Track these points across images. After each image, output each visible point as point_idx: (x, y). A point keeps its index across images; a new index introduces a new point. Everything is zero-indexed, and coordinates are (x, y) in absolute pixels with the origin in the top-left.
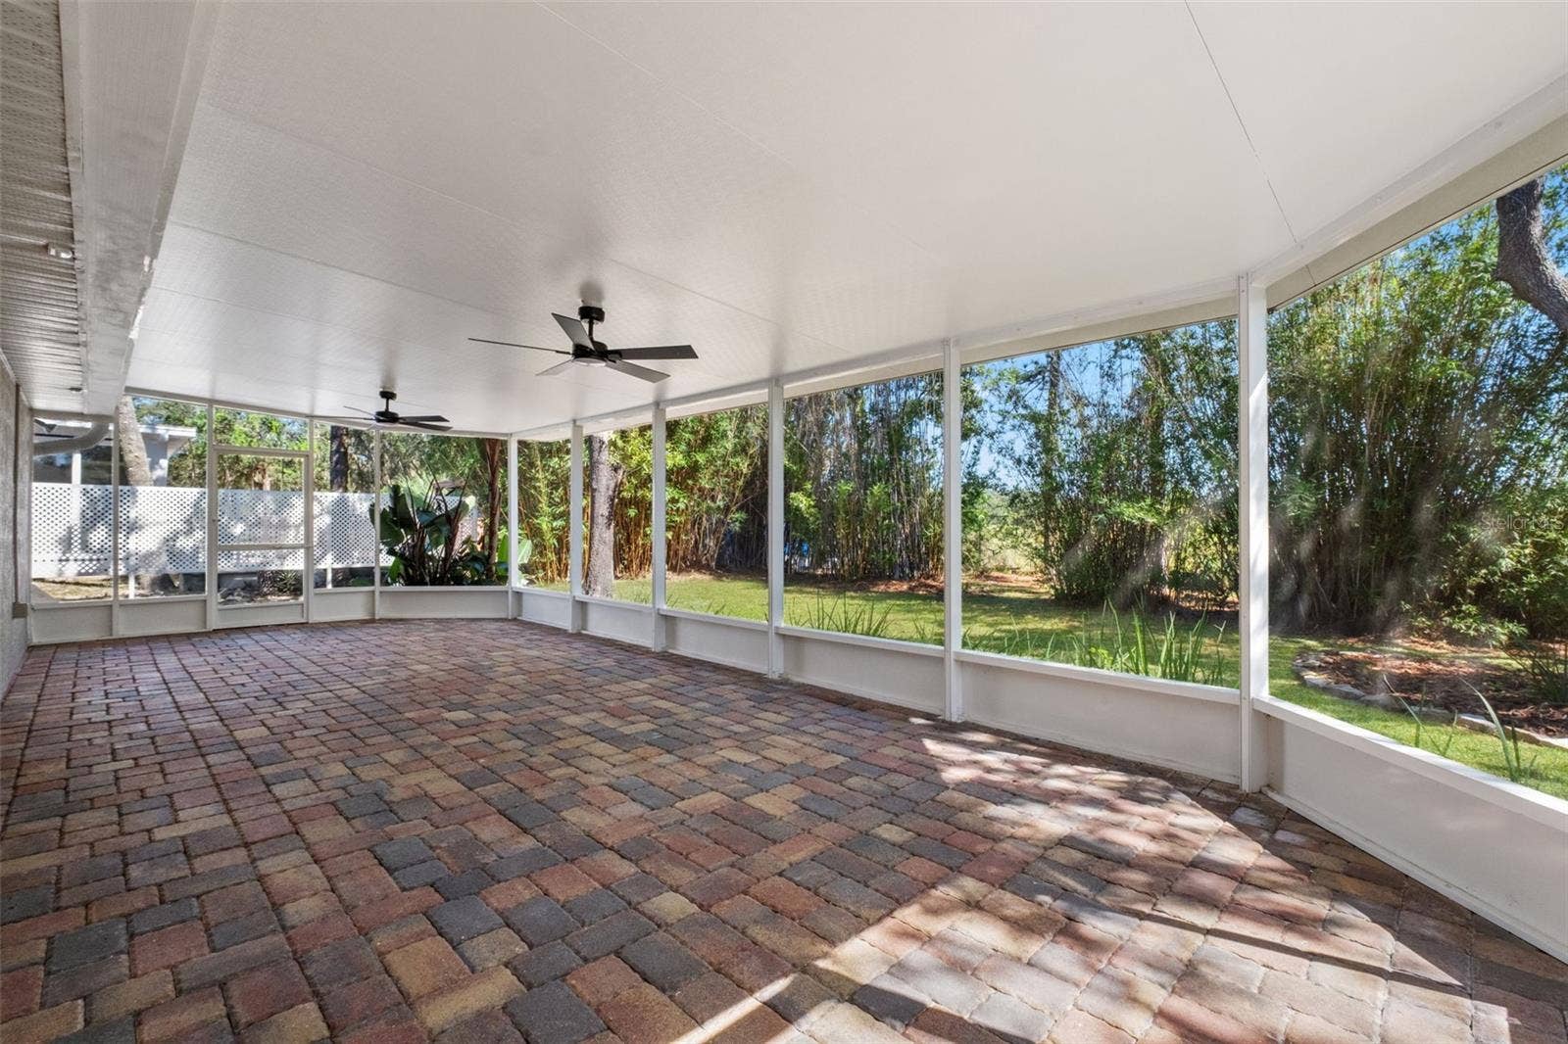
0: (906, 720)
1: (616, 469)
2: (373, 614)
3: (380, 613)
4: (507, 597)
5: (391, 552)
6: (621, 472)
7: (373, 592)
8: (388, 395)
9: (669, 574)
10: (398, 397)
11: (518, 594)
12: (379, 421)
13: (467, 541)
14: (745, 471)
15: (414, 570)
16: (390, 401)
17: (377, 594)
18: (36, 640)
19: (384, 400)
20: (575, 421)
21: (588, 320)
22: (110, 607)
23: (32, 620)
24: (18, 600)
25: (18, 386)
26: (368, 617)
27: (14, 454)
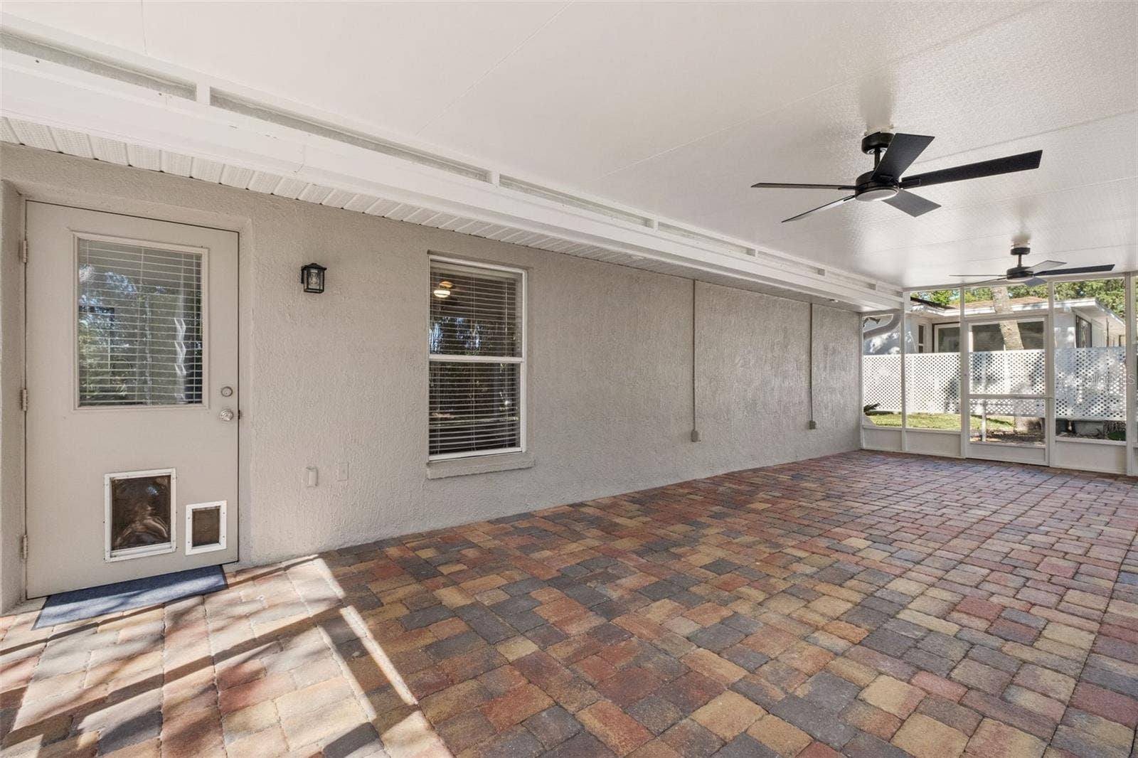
2: (1124, 470)
3: (1134, 471)
8: (1019, 251)
12: (1009, 278)
17: (1129, 449)
18: (865, 446)
21: (873, 150)
22: (900, 432)
23: (863, 433)
24: (814, 420)
25: (811, 304)
26: (1123, 474)
27: (807, 342)
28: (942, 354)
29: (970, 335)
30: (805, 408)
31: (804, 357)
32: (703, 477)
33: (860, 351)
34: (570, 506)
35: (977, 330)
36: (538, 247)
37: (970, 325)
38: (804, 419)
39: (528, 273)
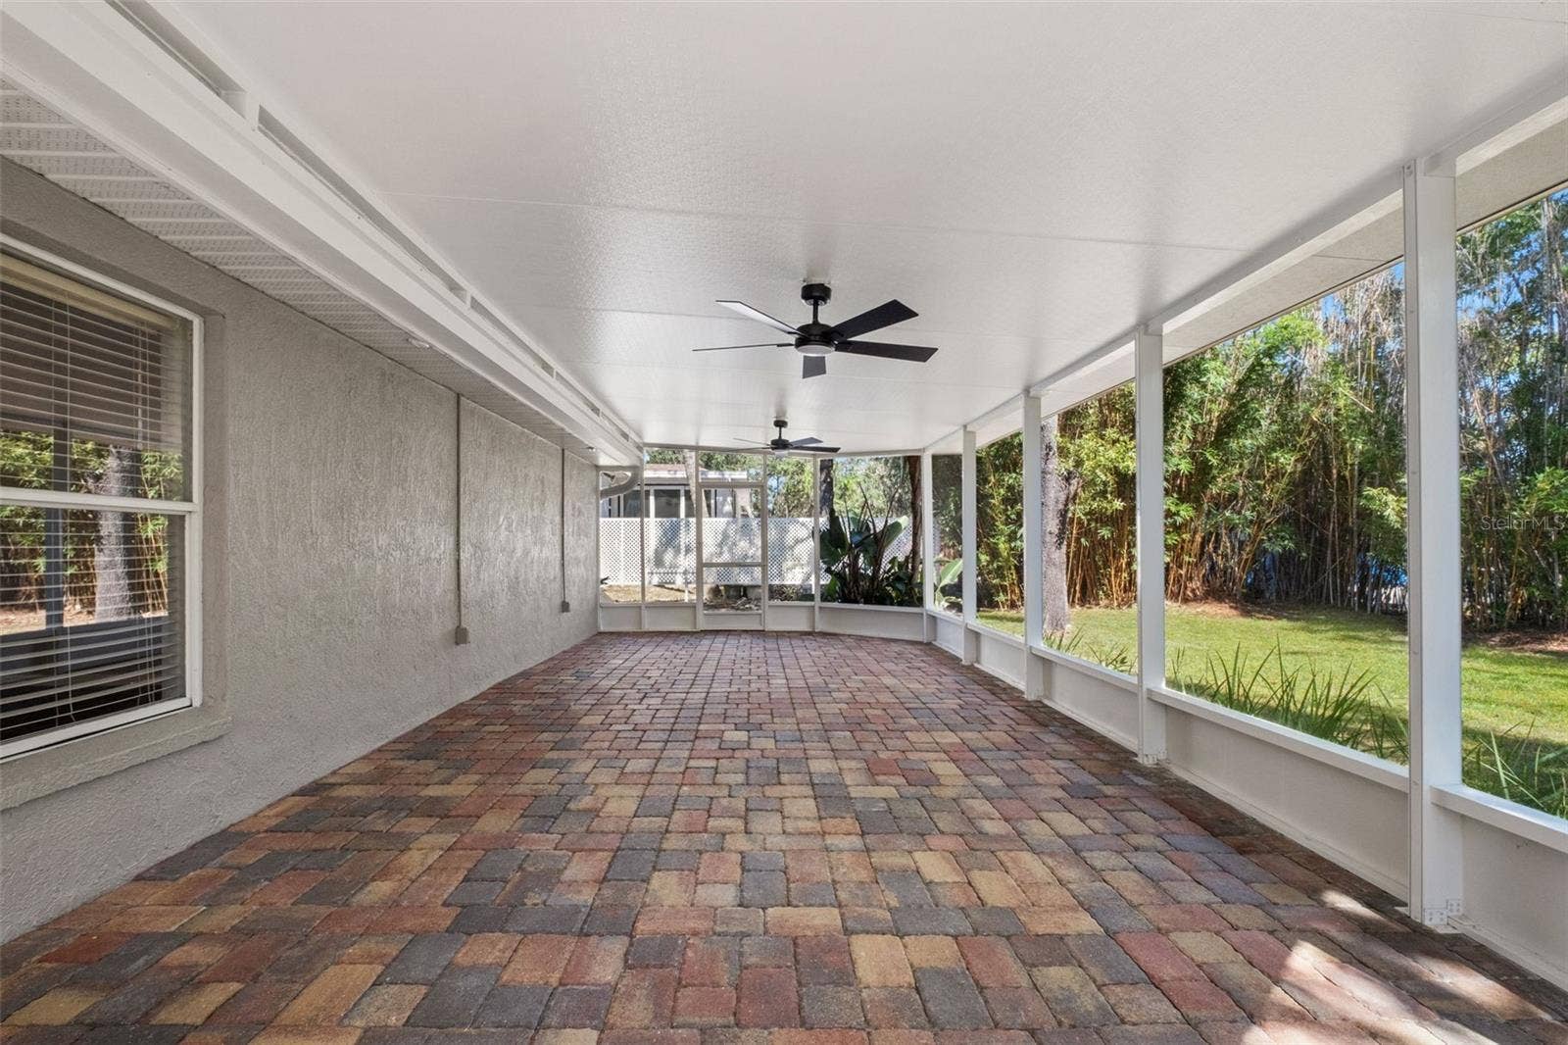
0: (1313, 893)
1: (1068, 479)
2: (814, 627)
3: (819, 628)
4: (922, 618)
5: (828, 571)
6: (1074, 482)
7: (813, 607)
8: (780, 424)
9: (1172, 607)
10: (789, 424)
11: (933, 619)
13: (893, 560)
14: (1289, 469)
15: (849, 589)
16: (783, 429)
17: (817, 609)
18: (602, 629)
19: (778, 429)
20: (965, 427)
21: (812, 301)
22: (640, 607)
23: (600, 614)
24: (567, 600)
25: (563, 450)
26: (810, 630)
27: (560, 498)
28: (626, 519)
29: (652, 499)
30: (557, 585)
31: (558, 519)
32: (468, 698)
33: (598, 512)
34: (302, 792)
35: (658, 494)
36: (236, 275)
37: (652, 489)
38: (558, 601)
39: (205, 322)
